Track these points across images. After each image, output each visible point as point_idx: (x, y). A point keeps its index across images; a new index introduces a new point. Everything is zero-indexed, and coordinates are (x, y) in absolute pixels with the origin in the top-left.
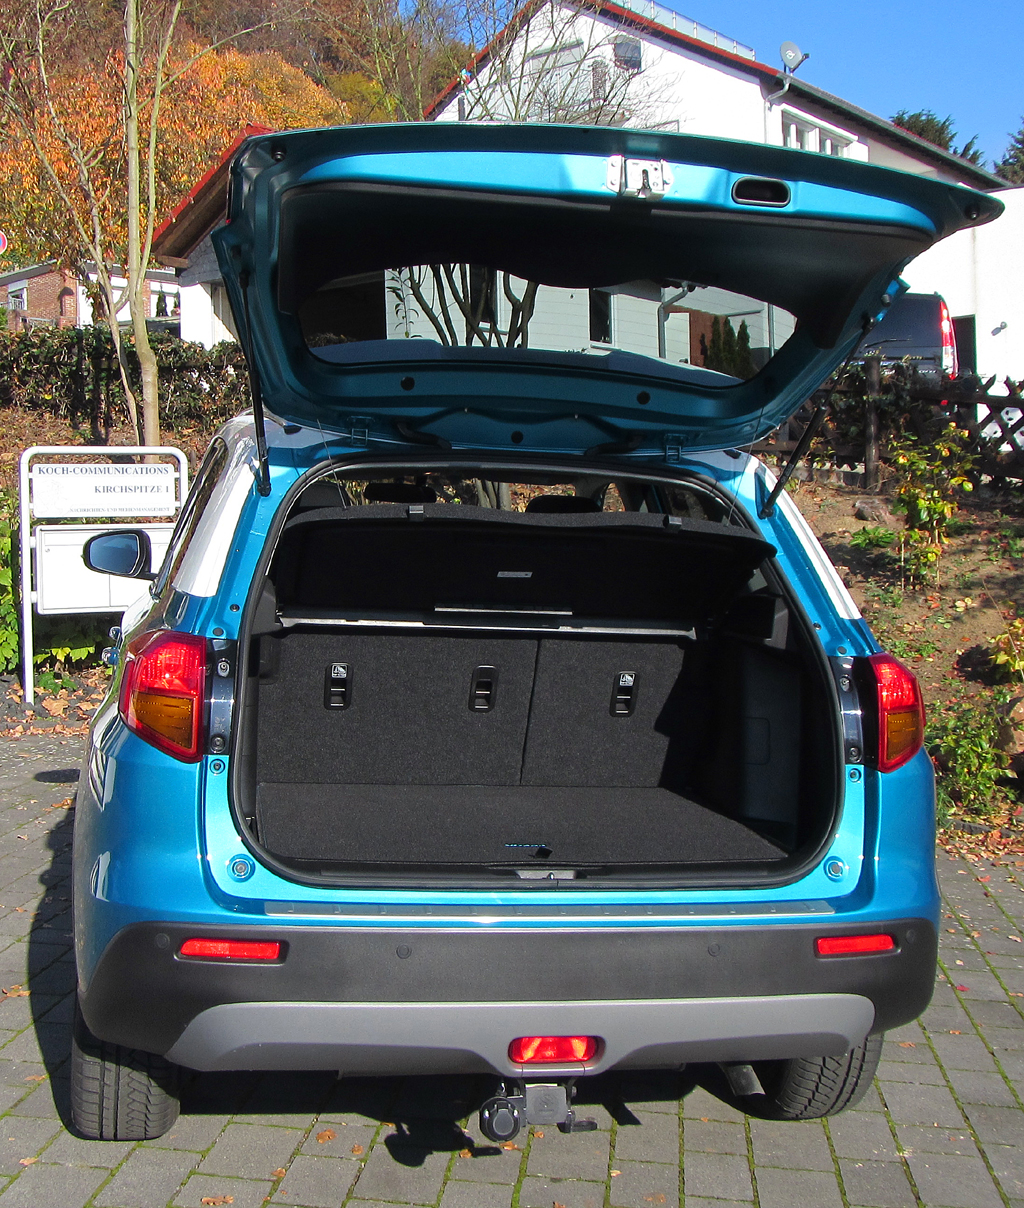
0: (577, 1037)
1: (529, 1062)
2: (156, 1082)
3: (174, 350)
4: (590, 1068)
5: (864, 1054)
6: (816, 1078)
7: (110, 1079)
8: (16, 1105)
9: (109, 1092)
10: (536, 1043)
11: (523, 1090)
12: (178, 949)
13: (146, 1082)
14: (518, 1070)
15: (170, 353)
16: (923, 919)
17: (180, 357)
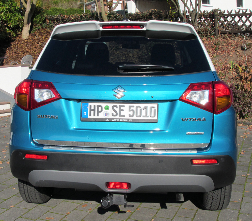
0: (124, 183)
1: (112, 188)
2: (36, 189)
3: (115, 16)
4: (127, 191)
5: (225, 193)
6: (211, 199)
7: (25, 188)
8: (17, 194)
9: (26, 191)
10: (113, 184)
11: (113, 196)
12: (24, 156)
13: (34, 189)
14: (108, 190)
15: (114, 17)
16: (228, 156)
17: (117, 18)
